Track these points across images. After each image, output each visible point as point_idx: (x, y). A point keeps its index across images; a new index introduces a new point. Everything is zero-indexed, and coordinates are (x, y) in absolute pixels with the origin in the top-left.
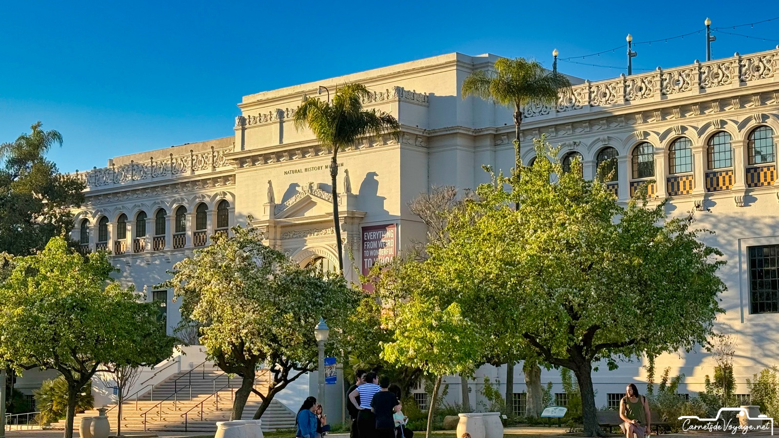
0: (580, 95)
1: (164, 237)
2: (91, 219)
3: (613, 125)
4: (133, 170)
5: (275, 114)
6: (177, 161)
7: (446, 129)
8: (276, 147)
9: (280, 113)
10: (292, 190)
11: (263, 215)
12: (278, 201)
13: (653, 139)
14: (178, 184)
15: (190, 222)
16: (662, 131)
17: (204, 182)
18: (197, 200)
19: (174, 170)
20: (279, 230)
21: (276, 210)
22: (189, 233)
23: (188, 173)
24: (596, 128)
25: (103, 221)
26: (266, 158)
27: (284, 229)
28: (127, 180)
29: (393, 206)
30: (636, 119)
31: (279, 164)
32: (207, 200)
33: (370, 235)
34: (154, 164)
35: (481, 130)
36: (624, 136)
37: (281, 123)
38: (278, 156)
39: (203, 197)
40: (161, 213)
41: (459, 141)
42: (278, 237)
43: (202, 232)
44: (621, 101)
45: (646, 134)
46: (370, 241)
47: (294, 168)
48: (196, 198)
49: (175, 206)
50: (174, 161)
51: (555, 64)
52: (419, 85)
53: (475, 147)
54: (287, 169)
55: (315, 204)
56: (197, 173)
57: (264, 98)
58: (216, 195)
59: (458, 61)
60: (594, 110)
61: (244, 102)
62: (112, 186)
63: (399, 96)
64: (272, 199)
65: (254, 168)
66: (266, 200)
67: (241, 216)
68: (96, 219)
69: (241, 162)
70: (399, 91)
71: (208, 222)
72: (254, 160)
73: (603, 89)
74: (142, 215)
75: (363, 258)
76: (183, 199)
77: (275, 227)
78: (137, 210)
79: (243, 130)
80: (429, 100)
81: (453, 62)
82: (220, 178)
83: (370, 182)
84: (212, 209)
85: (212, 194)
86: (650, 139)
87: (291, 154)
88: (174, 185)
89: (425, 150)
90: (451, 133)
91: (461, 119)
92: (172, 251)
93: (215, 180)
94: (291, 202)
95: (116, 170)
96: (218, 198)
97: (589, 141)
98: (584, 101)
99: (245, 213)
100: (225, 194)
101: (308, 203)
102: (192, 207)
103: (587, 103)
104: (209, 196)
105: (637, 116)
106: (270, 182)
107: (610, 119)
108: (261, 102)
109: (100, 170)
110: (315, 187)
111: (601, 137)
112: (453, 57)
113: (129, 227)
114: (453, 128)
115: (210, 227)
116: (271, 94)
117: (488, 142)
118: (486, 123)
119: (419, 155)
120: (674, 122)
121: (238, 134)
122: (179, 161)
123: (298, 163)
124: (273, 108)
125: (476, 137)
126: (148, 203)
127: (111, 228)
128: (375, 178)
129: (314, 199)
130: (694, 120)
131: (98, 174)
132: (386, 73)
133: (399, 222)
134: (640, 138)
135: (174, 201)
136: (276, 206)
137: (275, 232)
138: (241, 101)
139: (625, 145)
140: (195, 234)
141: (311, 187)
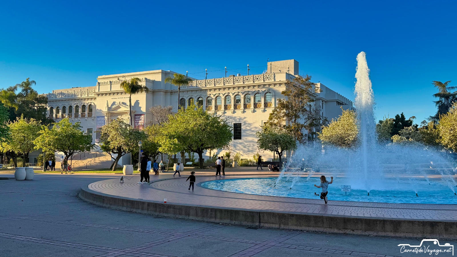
0: (194, 84)
1: (72, 114)
2: (48, 108)
3: (202, 92)
4: (62, 94)
5: (109, 82)
6: (76, 93)
7: (158, 90)
8: (109, 91)
9: (111, 82)
10: (114, 103)
11: (105, 110)
12: (110, 106)
13: (212, 96)
14: (76, 99)
15: (80, 110)
16: (214, 94)
17: (85, 99)
18: (82, 104)
19: (75, 95)
20: (110, 114)
21: (109, 109)
22: (80, 113)
23: (80, 96)
24: (198, 92)
25: (52, 109)
26: (106, 94)
27: (111, 114)
28: (60, 97)
29: (144, 109)
30: (208, 91)
31: (110, 96)
32: (85, 104)
33: (137, 117)
34: (69, 93)
35: (168, 91)
36: (205, 95)
37: (111, 85)
38: (110, 94)
39: (84, 103)
40: (71, 107)
41: (162, 93)
42: (109, 116)
43: (84, 113)
44: (204, 86)
45: (210, 94)
46: (137, 118)
47: (114, 97)
48: (82, 103)
49: (75, 105)
50: (75, 92)
51: (187, 74)
52: (151, 77)
53: (166, 95)
54: (113, 98)
55: (121, 107)
56: (82, 96)
57: (105, 77)
58: (89, 103)
59: (162, 72)
60: (197, 87)
61: (98, 78)
62: (55, 99)
63: (146, 80)
64: (108, 106)
65: (102, 97)
66: (106, 106)
67: (98, 110)
68: (49, 108)
69: (98, 95)
70: (146, 79)
71: (86, 111)
72: (102, 94)
73: (200, 82)
74: (64, 108)
75: (135, 123)
76: (78, 104)
77: (109, 113)
78: (63, 106)
79: (99, 86)
80: (154, 82)
81: (161, 72)
82: (90, 98)
83: (137, 103)
84: (87, 107)
85: (87, 103)
86: (211, 96)
87: (114, 94)
88: (75, 99)
89: (152, 95)
90: (159, 91)
91: (162, 87)
92: (74, 118)
93: (88, 99)
94: (114, 107)
95: (56, 94)
96: (89, 104)
97: (196, 95)
98: (195, 85)
99: (99, 109)
100: (91, 103)
101: (119, 107)
102: (81, 106)
103: (195, 86)
104: (86, 103)
105: (208, 90)
106: (107, 101)
107: (201, 90)
108: (104, 78)
109: (51, 94)
110: (121, 103)
111: (199, 94)
112: (160, 71)
113: (60, 111)
114: (160, 90)
115: (86, 112)
116: (107, 76)
117: (169, 94)
118: (169, 89)
119: (151, 96)
120: (217, 92)
121: (98, 87)
122: (77, 93)
123: (116, 96)
124: (108, 80)
125: (166, 92)
126: (67, 104)
127: (54, 111)
128: (139, 101)
129: (120, 106)
130: (222, 92)
131: (50, 95)
132: (142, 73)
133: (145, 114)
134: (208, 96)
135: (75, 104)
136: (109, 108)
137: (109, 115)
138: (98, 77)
139: (205, 97)
140: (81, 113)
141: (120, 103)
